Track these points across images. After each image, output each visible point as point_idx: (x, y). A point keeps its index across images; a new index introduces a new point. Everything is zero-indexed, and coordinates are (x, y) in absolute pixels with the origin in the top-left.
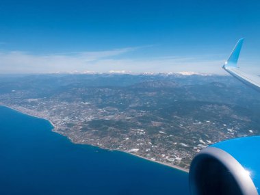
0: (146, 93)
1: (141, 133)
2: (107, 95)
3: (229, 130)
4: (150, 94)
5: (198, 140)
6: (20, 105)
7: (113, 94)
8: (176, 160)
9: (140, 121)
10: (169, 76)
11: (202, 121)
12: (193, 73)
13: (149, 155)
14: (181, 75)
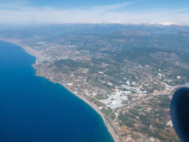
0: (118, 40)
1: (85, 72)
2: (89, 41)
3: (159, 74)
4: (121, 41)
5: (126, 81)
6: (31, 46)
7: (93, 40)
8: (92, 95)
9: (93, 62)
10: (151, 26)
11: (143, 66)
12: (172, 23)
13: (76, 89)
14: (161, 25)
